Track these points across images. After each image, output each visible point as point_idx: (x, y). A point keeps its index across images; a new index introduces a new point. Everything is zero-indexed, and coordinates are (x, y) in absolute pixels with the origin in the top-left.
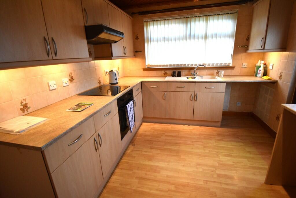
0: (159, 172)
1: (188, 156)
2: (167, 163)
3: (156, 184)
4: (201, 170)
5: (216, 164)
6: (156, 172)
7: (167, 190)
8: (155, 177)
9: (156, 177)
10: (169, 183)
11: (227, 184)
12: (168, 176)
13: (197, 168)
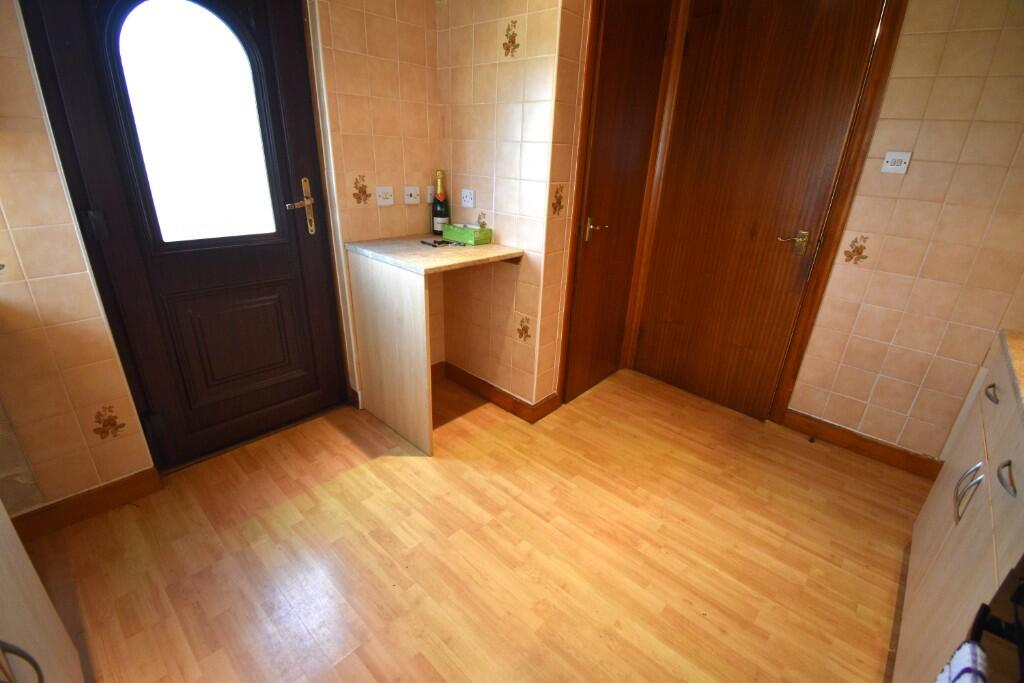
0: (668, 610)
1: (509, 614)
2: (617, 630)
3: (693, 578)
4: (525, 546)
5: (460, 537)
6: (683, 617)
7: (663, 550)
8: (691, 603)
9: (686, 601)
10: (650, 563)
11: (505, 490)
12: (644, 584)
13: (529, 555)
